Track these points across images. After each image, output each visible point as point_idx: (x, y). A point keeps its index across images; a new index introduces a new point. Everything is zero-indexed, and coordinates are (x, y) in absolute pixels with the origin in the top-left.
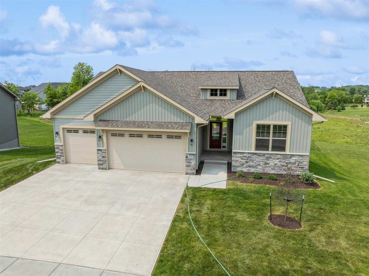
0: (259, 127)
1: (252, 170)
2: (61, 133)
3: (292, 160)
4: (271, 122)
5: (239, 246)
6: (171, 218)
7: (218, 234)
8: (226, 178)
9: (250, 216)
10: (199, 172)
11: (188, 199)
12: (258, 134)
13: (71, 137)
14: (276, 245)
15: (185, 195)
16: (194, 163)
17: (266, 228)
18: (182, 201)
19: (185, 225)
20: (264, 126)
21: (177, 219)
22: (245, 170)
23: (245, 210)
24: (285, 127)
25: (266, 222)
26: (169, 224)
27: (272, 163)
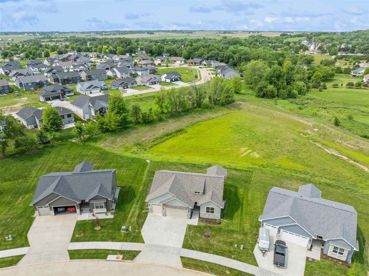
0: (207, 207)
1: (205, 217)
2: (151, 205)
3: (216, 216)
4: (210, 207)
5: (197, 243)
6: (184, 235)
7: (193, 240)
8: (198, 221)
9: (200, 235)
10: (191, 218)
11: (188, 229)
12: (207, 209)
13: (154, 206)
14: (203, 242)
15: (187, 228)
16: (190, 216)
17: (203, 238)
18: (186, 230)
19: (187, 237)
20: (208, 208)
21: (186, 236)
22: (204, 217)
23: (200, 233)
24: (214, 208)
25: (203, 237)
26: (184, 237)
27: (210, 216)
